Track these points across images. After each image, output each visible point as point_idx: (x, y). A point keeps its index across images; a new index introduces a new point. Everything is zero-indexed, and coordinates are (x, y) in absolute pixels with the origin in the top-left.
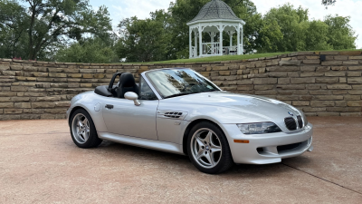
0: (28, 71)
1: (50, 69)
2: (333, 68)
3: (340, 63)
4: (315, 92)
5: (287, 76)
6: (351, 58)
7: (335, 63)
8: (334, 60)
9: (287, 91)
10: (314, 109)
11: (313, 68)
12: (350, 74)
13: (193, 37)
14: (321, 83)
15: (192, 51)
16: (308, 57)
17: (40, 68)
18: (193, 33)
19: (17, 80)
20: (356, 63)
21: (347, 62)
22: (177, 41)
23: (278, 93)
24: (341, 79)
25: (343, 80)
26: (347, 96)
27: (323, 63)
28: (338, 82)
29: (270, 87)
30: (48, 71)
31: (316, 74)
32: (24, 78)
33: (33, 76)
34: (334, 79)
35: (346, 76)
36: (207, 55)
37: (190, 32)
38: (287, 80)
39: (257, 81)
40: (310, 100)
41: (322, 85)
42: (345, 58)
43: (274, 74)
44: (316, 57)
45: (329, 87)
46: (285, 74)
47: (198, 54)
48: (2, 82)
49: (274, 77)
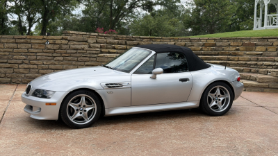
0: (111, 43)
1: (128, 42)
13: (258, 8)
15: (257, 23)
17: (120, 41)
18: (258, 5)
19: (102, 52)
22: (241, 12)
30: (126, 44)
32: (107, 50)
33: (114, 48)
36: (271, 27)
37: (256, 5)
47: (263, 25)
48: (90, 54)
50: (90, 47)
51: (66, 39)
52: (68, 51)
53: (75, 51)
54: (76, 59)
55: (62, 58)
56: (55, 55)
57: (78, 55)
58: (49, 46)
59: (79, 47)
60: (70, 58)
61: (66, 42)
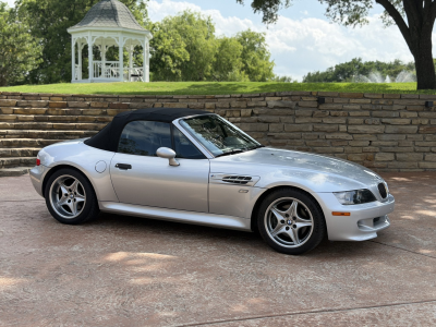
2: (333, 113)
3: (339, 107)
4: (312, 143)
5: (280, 121)
6: (352, 101)
7: (335, 106)
8: (333, 103)
9: (280, 141)
11: (309, 112)
12: (352, 121)
14: (319, 131)
16: (304, 98)
20: (358, 107)
21: (348, 107)
23: (270, 144)
24: (341, 127)
25: (343, 128)
26: (348, 149)
27: (321, 107)
28: (338, 131)
29: (260, 135)
31: (313, 120)
34: (334, 127)
35: (347, 124)
38: (281, 126)
41: (320, 134)
42: (346, 101)
43: (264, 118)
44: (313, 99)
45: (328, 136)
46: (277, 118)
49: (265, 122)
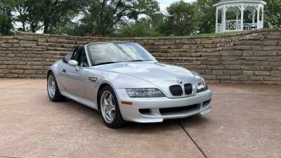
0: (61, 43)
1: (78, 42)
4: (275, 64)
5: (251, 49)
9: (250, 62)
10: (274, 79)
11: (274, 42)
16: (271, 33)
17: (70, 41)
19: (48, 50)
23: (242, 64)
29: (235, 58)
30: (76, 43)
31: (277, 48)
38: (251, 53)
39: (224, 53)
40: (270, 70)
43: (239, 47)
46: (249, 47)
48: (37, 51)
49: (240, 50)
50: (38, 45)
51: (17, 39)
52: (19, 49)
53: (24, 49)
54: (25, 55)
55: (13, 55)
56: (7, 52)
57: (27, 52)
58: (3, 45)
59: (28, 45)
60: (20, 55)
61: (17, 41)
